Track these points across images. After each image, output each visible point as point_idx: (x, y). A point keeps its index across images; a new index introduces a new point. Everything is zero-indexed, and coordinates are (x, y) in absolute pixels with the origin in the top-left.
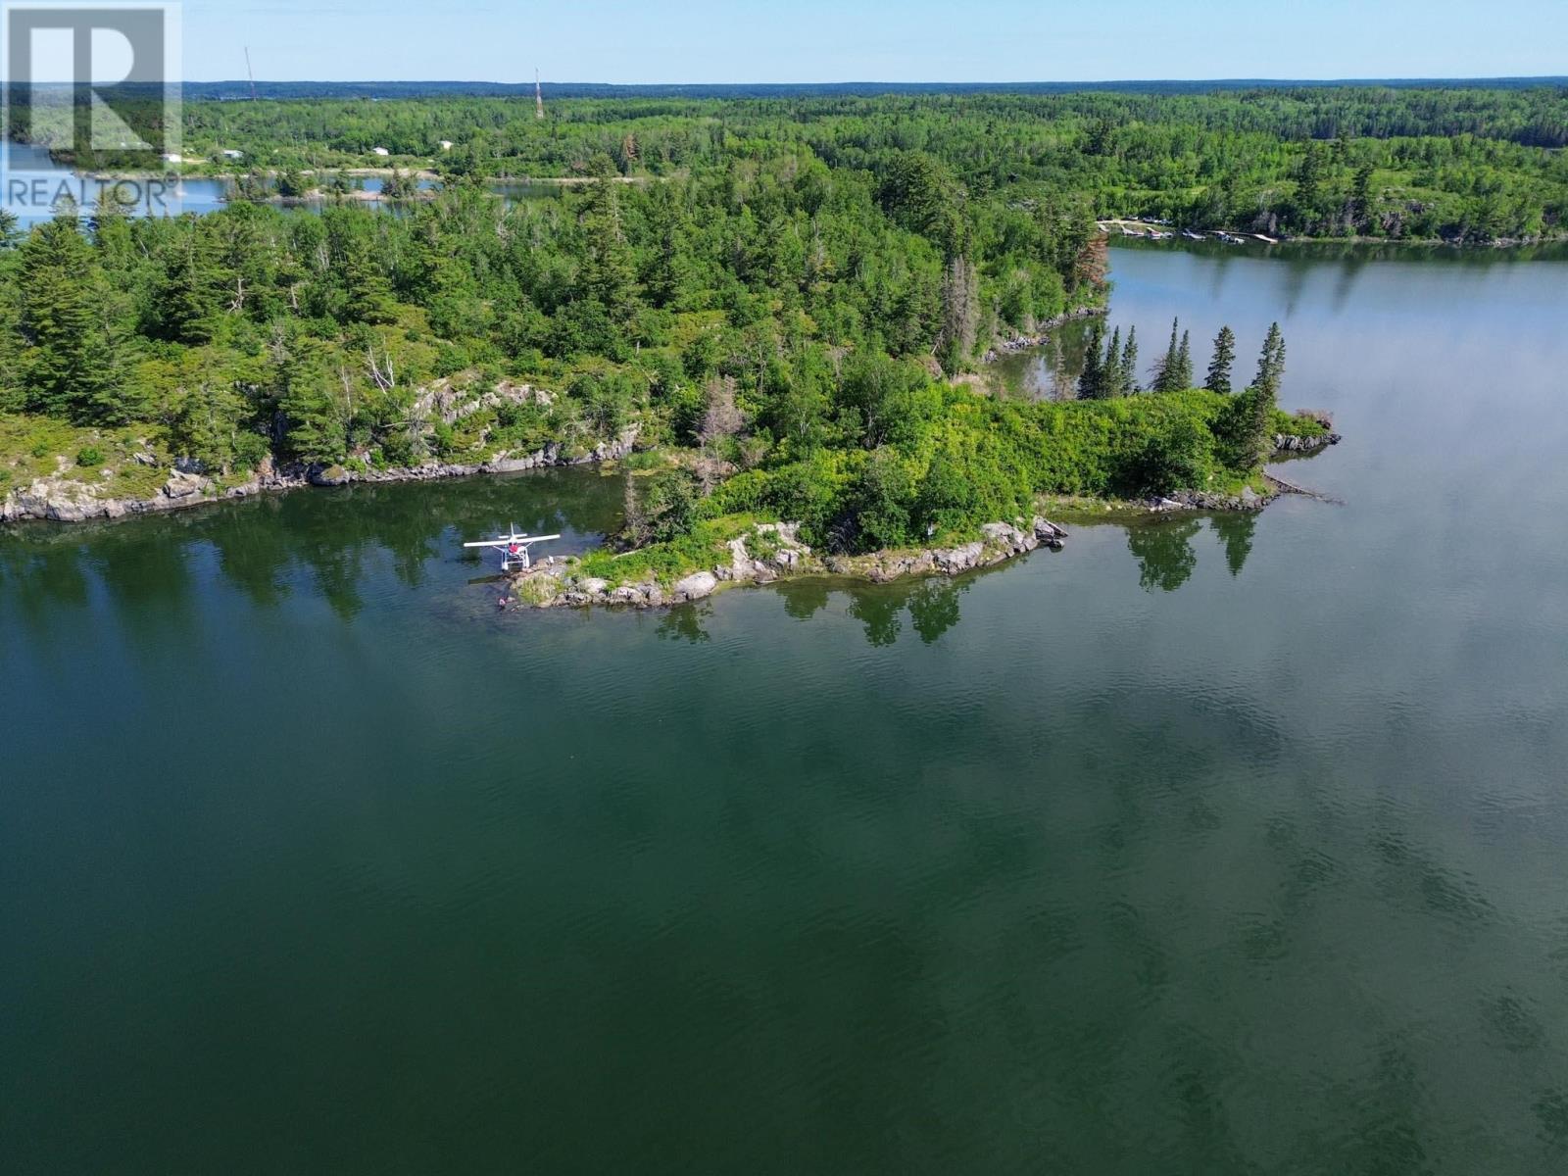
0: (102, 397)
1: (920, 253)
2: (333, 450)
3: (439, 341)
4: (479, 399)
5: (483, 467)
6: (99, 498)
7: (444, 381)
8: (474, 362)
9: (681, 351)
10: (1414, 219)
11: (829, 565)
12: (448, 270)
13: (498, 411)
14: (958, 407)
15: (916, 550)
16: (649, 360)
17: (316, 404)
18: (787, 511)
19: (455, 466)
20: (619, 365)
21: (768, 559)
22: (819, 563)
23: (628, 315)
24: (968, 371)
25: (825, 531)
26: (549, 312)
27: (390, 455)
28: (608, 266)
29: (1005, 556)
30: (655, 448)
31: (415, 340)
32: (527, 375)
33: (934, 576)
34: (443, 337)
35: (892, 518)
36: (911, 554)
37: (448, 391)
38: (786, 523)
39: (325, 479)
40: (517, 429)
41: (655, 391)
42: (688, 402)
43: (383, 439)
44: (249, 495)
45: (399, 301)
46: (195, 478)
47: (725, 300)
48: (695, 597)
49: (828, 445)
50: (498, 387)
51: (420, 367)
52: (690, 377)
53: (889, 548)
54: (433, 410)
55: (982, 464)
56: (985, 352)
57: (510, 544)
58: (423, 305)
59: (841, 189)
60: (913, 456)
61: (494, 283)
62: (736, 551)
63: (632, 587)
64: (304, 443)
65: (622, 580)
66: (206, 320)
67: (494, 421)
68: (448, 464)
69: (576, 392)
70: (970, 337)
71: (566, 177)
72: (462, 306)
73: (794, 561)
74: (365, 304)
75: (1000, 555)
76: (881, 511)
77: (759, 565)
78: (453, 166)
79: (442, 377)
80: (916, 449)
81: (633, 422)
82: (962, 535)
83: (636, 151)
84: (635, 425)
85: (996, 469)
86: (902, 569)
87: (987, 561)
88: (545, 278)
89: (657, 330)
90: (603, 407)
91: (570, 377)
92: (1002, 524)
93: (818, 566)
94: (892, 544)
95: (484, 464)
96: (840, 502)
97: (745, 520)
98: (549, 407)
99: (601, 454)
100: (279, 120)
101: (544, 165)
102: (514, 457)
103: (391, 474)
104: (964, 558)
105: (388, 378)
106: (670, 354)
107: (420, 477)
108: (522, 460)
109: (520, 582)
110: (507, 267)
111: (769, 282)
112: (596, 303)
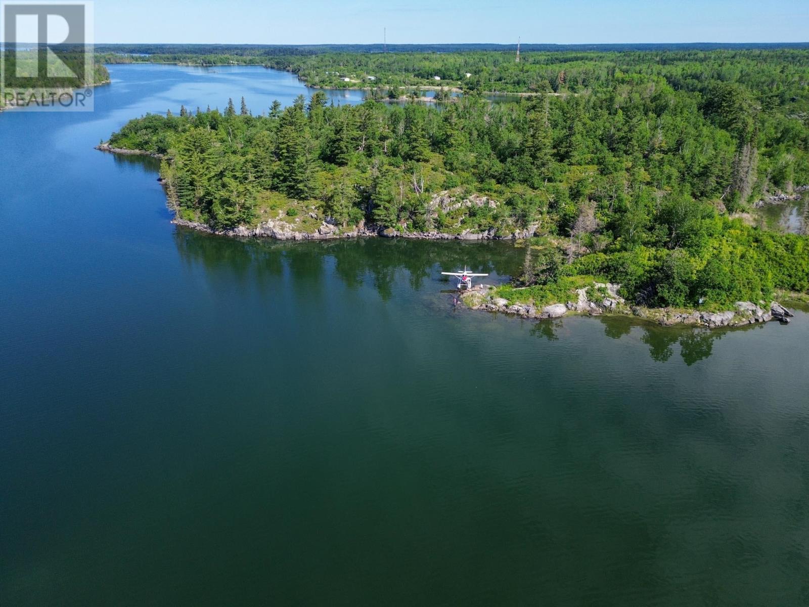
0: (300, 186)
1: (723, 141)
2: (391, 220)
3: (447, 172)
4: (461, 202)
5: (457, 236)
6: (293, 230)
7: (446, 192)
8: (462, 184)
9: (569, 185)
11: (634, 311)
12: (458, 137)
13: (469, 209)
14: (732, 231)
15: (690, 311)
16: (551, 189)
17: (387, 198)
18: (614, 277)
19: (444, 234)
20: (534, 191)
21: (598, 302)
22: (628, 308)
23: (543, 165)
24: (743, 211)
25: (635, 291)
26: (503, 161)
27: (416, 226)
28: (537, 139)
29: (749, 322)
30: (546, 235)
31: (436, 171)
32: (487, 192)
33: (699, 327)
34: (449, 170)
35: (678, 290)
36: (686, 312)
37: (447, 197)
38: (612, 284)
39: (385, 234)
40: (476, 219)
41: (551, 206)
42: (568, 213)
43: (414, 217)
44: (353, 237)
45: (432, 151)
46: (331, 226)
47: (598, 160)
48: (553, 316)
49: (645, 244)
50: (471, 197)
51: (436, 184)
52: (572, 200)
53: (673, 307)
54: (439, 205)
55: (742, 266)
56: (756, 201)
57: (463, 275)
58: (442, 154)
59: (679, 102)
60: (697, 256)
61: (478, 145)
62: (581, 295)
63: (521, 306)
64: (379, 215)
65: (516, 301)
66: (347, 155)
67: (466, 214)
68: (441, 233)
69: (509, 203)
70: (748, 191)
71: (525, 92)
72: (461, 155)
73: (613, 305)
74: (416, 152)
75: (745, 321)
76: (671, 285)
77: (593, 305)
78: (470, 85)
79: (446, 190)
80: (700, 252)
81: (537, 221)
82: (721, 306)
83: (564, 79)
84: (537, 222)
85: (751, 270)
86: (679, 320)
87: (736, 323)
88: (504, 144)
89: (558, 174)
90: (522, 211)
91: (508, 195)
92: (749, 303)
93: (627, 311)
94: (676, 305)
95: (458, 234)
96: (647, 277)
97: (589, 279)
98: (494, 209)
99: (517, 236)
100: (394, 62)
101: (515, 86)
102: (473, 233)
103: (415, 235)
104: (721, 319)
105: (421, 189)
106: (563, 187)
107: (427, 238)
108: (477, 235)
109: (465, 295)
110: (486, 137)
111: (626, 152)
112: (528, 157)
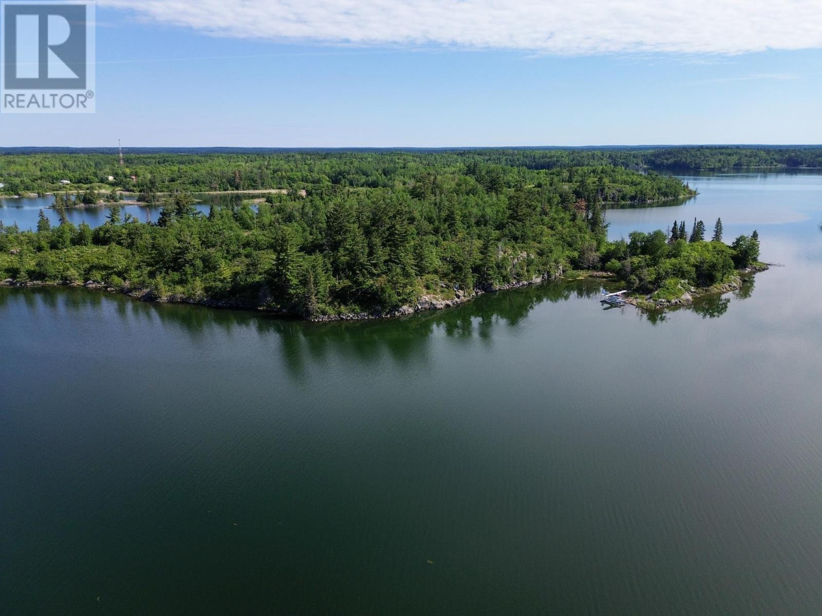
5: (531, 282)
6: (443, 300)
10: (621, 194)
13: (523, 261)
19: (524, 282)
32: (523, 249)
39: (492, 290)
46: (461, 291)
50: (518, 253)
71: (210, 191)
83: (240, 178)
84: (561, 263)
101: (195, 185)
102: (537, 277)
